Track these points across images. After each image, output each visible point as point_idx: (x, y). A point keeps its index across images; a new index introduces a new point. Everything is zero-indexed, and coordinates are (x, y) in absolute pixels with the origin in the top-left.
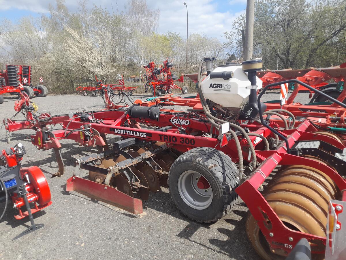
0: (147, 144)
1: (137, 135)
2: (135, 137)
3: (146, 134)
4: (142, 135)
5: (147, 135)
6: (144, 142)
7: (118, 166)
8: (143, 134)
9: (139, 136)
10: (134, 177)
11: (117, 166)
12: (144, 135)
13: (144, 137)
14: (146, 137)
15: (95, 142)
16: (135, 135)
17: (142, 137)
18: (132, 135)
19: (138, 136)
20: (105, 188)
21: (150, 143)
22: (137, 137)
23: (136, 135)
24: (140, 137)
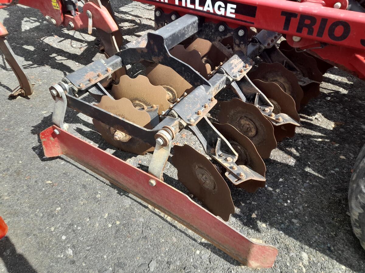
0: (229, 35)
1: (206, 9)
2: (200, 14)
3: (235, 6)
4: (223, 10)
5: (237, 11)
6: (221, 28)
7: (179, 116)
8: (226, 8)
9: (212, 11)
10: (219, 142)
11: (176, 115)
12: (229, 10)
13: (228, 15)
14: (233, 16)
15: (90, 21)
16: (198, 7)
17: (221, 16)
18: (189, 6)
19: (208, 12)
20: (152, 184)
21: (241, 33)
22: (205, 14)
23: (201, 8)
24: (215, 14)
